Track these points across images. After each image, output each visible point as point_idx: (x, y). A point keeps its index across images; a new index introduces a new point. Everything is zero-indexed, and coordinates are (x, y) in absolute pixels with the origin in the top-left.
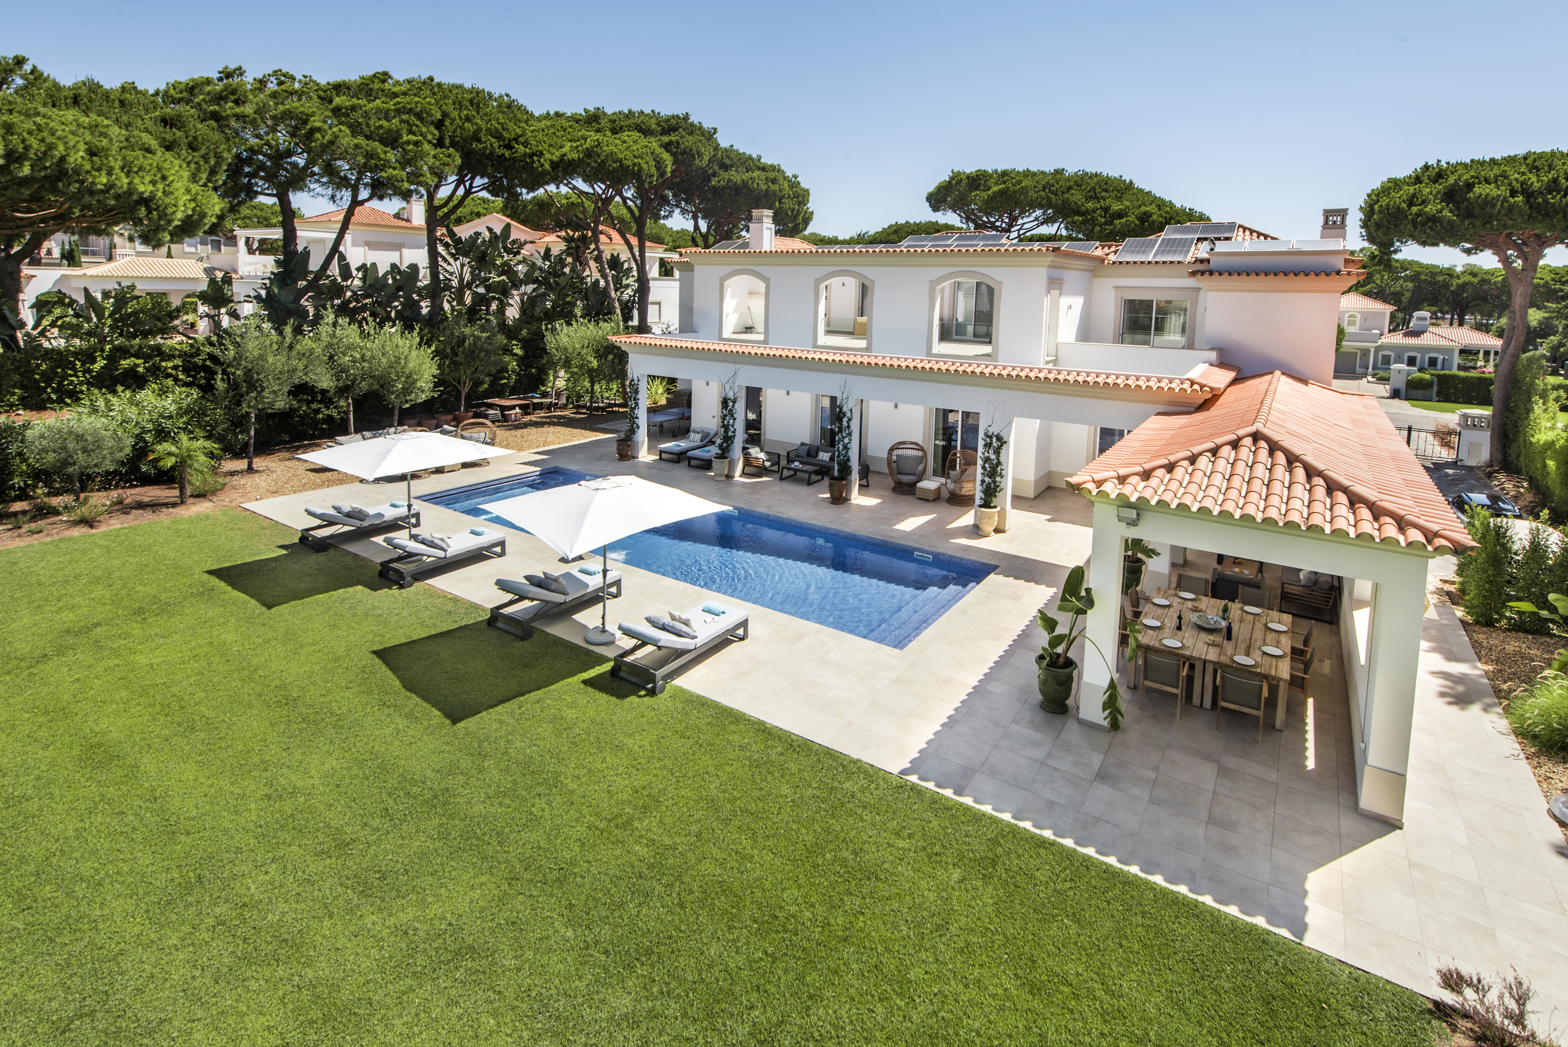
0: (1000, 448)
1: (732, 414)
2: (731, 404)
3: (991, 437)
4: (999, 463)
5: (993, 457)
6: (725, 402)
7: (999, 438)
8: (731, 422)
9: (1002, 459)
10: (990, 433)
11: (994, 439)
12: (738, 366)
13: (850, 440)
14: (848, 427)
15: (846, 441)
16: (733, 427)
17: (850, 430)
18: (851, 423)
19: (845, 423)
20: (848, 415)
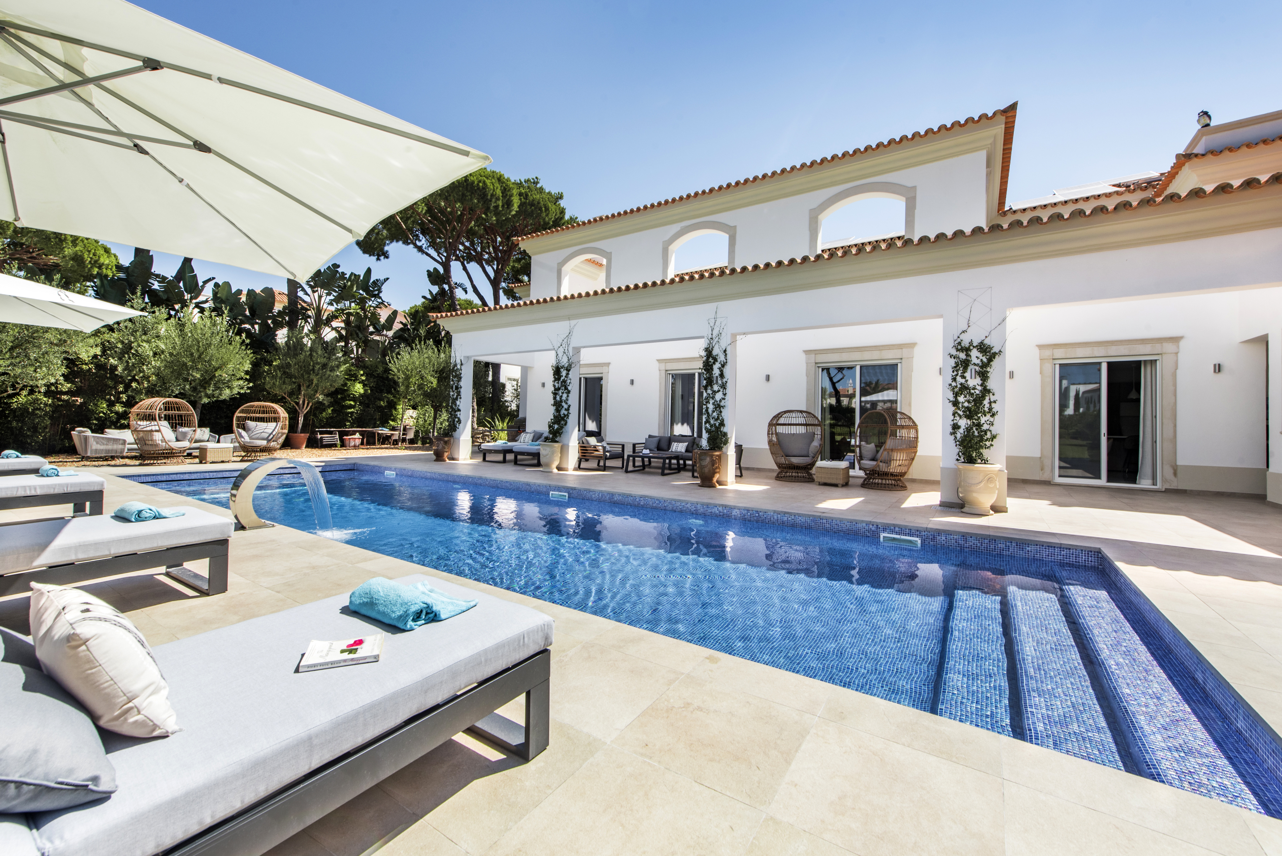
0: (985, 365)
1: (565, 385)
2: (564, 373)
3: (967, 350)
4: (986, 391)
5: (974, 382)
6: (557, 371)
7: (983, 348)
8: (564, 397)
9: (990, 384)
10: (965, 343)
11: (975, 353)
12: (573, 322)
13: (725, 395)
14: (722, 375)
15: (719, 396)
16: (567, 403)
17: (724, 380)
18: (724, 370)
19: (716, 372)
20: (721, 358)
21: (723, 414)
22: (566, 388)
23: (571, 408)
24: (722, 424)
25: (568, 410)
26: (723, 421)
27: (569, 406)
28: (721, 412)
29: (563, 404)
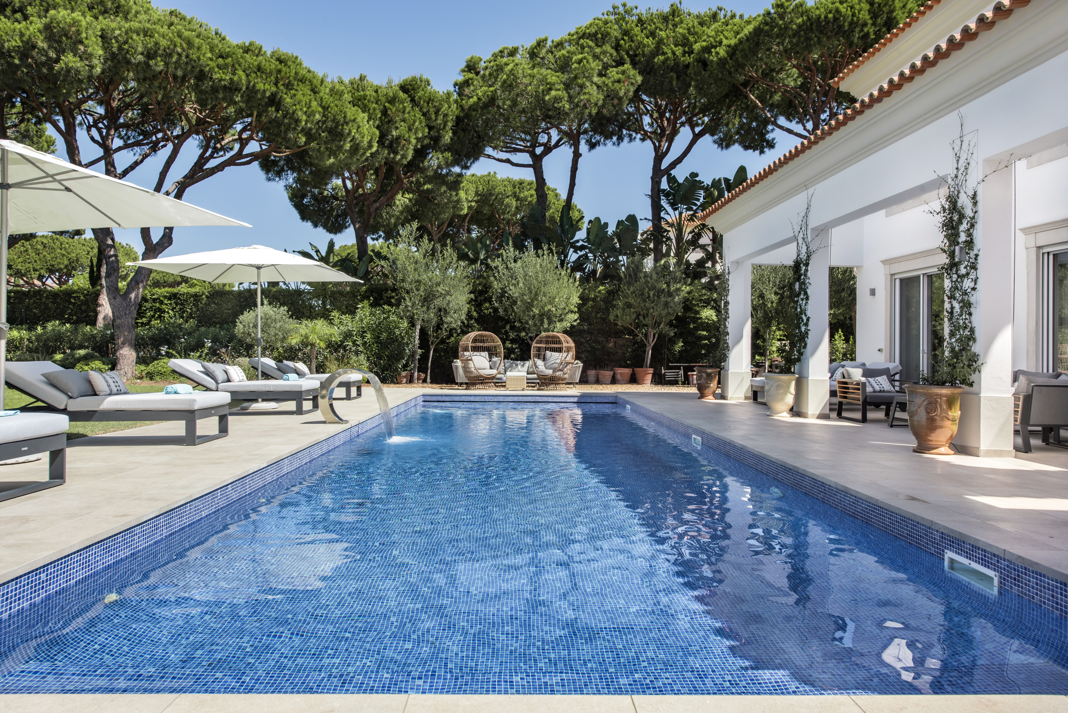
2: (803, 270)
8: (803, 306)
13: (976, 281)
14: (970, 243)
15: (967, 284)
16: (806, 315)
17: (975, 252)
18: (975, 233)
19: (963, 237)
20: (969, 212)
21: (973, 318)
22: (806, 293)
23: (810, 323)
24: (971, 338)
25: (806, 324)
26: (972, 331)
27: (808, 319)
28: (970, 314)
29: (803, 316)
